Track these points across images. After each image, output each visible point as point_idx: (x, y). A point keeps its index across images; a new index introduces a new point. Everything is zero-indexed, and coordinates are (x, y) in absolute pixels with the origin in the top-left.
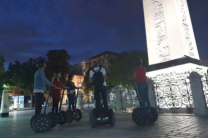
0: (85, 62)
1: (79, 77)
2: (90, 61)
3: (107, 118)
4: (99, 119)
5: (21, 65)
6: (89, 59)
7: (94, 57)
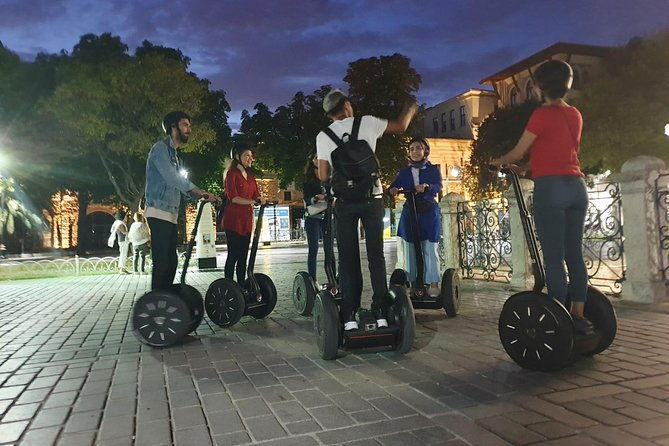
0: (479, 92)
1: (456, 145)
2: (495, 86)
3: (382, 323)
4: (351, 325)
5: (272, 116)
6: (493, 79)
7: (511, 71)
